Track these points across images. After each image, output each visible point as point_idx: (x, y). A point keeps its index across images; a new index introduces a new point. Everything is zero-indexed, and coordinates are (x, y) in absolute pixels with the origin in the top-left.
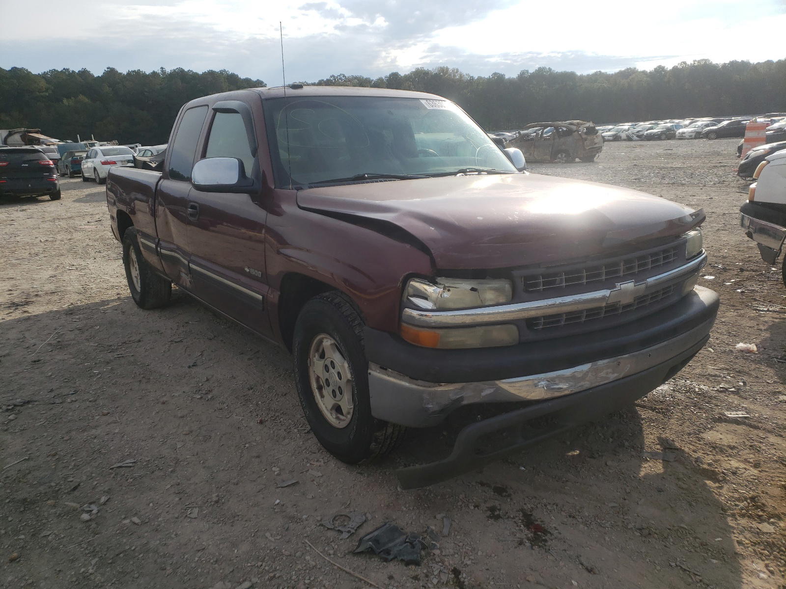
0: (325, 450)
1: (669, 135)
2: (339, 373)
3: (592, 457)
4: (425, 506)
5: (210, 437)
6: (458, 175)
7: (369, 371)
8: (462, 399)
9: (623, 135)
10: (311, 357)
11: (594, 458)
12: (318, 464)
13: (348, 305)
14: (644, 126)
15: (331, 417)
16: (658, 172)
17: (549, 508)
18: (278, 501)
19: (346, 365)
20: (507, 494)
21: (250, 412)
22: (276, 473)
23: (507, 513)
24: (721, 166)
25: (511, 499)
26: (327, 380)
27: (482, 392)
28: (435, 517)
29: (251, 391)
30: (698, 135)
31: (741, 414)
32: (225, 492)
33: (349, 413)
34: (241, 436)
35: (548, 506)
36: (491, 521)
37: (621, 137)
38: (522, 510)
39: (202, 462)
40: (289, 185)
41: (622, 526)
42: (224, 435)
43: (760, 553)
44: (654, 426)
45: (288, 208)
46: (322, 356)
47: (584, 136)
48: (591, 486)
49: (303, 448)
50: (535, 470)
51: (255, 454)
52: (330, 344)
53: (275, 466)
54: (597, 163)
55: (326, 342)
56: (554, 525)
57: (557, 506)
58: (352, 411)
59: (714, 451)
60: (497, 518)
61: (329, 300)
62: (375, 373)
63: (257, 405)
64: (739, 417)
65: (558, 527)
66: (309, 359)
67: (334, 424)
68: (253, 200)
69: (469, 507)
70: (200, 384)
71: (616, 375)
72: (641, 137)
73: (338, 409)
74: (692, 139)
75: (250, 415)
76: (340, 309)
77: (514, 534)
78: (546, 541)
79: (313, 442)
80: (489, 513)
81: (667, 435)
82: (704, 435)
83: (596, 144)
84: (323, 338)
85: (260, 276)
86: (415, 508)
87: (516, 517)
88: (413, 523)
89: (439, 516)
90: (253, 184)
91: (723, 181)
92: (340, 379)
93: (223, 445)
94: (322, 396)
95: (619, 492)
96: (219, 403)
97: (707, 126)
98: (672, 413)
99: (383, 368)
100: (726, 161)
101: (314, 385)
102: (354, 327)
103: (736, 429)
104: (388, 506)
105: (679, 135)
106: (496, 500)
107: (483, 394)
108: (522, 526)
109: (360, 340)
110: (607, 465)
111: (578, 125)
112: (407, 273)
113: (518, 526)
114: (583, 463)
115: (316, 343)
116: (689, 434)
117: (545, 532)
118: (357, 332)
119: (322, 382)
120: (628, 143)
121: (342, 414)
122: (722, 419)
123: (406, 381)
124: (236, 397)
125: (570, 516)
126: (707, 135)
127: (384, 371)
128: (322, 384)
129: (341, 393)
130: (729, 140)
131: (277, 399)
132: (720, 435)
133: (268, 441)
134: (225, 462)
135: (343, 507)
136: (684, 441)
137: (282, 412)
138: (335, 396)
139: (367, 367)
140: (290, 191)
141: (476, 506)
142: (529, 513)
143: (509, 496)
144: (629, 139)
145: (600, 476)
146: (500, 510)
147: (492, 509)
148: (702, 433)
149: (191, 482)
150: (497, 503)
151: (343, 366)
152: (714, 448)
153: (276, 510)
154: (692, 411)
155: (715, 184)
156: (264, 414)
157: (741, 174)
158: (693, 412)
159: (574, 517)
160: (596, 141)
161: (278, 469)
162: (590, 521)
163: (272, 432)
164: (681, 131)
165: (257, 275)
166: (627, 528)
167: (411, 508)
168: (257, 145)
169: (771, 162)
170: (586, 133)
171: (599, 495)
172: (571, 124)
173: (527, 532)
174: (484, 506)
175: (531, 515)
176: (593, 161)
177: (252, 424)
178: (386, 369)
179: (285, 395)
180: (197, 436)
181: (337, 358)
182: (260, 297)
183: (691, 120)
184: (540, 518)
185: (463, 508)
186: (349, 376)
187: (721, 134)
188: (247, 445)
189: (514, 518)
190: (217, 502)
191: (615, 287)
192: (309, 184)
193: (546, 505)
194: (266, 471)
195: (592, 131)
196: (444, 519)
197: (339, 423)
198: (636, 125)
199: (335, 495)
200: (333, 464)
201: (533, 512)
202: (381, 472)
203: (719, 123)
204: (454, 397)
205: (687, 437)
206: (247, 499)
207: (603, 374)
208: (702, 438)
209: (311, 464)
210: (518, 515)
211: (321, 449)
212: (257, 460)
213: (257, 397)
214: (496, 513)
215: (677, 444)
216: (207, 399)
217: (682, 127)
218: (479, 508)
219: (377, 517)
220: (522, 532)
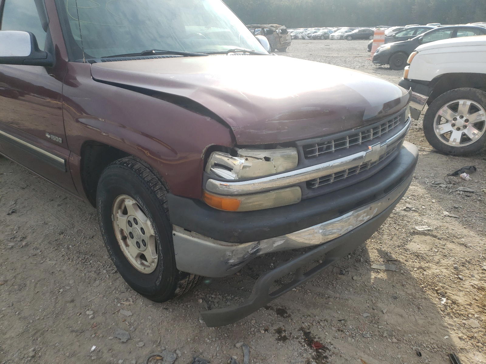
0: (132, 289)
1: (325, 37)
2: (142, 229)
3: (341, 274)
4: (225, 336)
5: (25, 285)
6: (229, 54)
7: (174, 232)
8: (258, 251)
9: (300, 36)
10: (114, 213)
11: (343, 274)
12: (128, 303)
13: (148, 170)
14: (311, 31)
15: (136, 264)
16: (325, 59)
17: (322, 325)
18: (94, 348)
19: (149, 223)
20: (287, 315)
21: (62, 256)
22: (90, 317)
23: (291, 333)
24: (359, 57)
25: (291, 319)
26: (130, 233)
27: (274, 244)
28: (235, 346)
29: (62, 236)
30: (342, 38)
31: (425, 228)
32: (41, 344)
33: (153, 262)
34: (55, 281)
35: (321, 323)
36: (281, 343)
37: (298, 37)
38: (302, 329)
39: (17, 313)
40: (83, 59)
41: (379, 335)
42: (39, 281)
43: (477, 346)
44: (375, 242)
45: (84, 81)
46: (125, 212)
47: (280, 35)
48: (347, 300)
49: (113, 288)
50: (303, 289)
51: (69, 299)
52: (132, 204)
53: (88, 310)
54: (288, 52)
55: (128, 202)
56: (329, 341)
57: (327, 322)
58: (156, 261)
59: (417, 258)
60: (284, 339)
61: (129, 166)
62: (179, 234)
63: (68, 248)
64: (425, 230)
65: (332, 342)
66: (112, 215)
67: (139, 270)
68: (49, 73)
69: (260, 332)
70: (15, 232)
71: (368, 217)
72: (310, 38)
73: (142, 257)
74: (338, 39)
75: (62, 259)
76: (141, 175)
77: (301, 354)
78: (326, 357)
79: (121, 283)
80: (277, 335)
81: (385, 248)
82: (407, 247)
83: (287, 40)
84: (125, 198)
85: (61, 142)
86: (217, 338)
87: (299, 336)
88: (218, 355)
89: (238, 345)
90: (47, 57)
91: (364, 66)
92: (144, 233)
93: (38, 292)
94: (127, 245)
95: (368, 303)
96: (33, 249)
97: (346, 32)
98: (383, 231)
99: (188, 230)
100: (361, 53)
101: (119, 237)
102: (157, 192)
103: (426, 239)
104: (194, 340)
105: (331, 37)
106: (280, 321)
107: (275, 245)
108: (306, 345)
109: (163, 204)
110: (353, 280)
111: (277, 28)
112: (210, 145)
113: (302, 346)
114: (337, 279)
115: (118, 202)
116: (399, 246)
117: (324, 348)
118: (159, 196)
119: (126, 233)
120: (303, 41)
121: (146, 260)
122: (415, 233)
123: (209, 241)
124: (48, 242)
125: (339, 330)
126: (347, 38)
127: (189, 233)
128: (126, 235)
129: (145, 245)
130: (359, 41)
131: (86, 242)
132: (418, 245)
133: (81, 284)
134: (40, 310)
135: (155, 346)
136: (397, 252)
137: (91, 254)
138: (139, 247)
139: (172, 229)
140: (84, 64)
141: (266, 330)
142: (308, 331)
143: (289, 316)
144: (303, 38)
145: (351, 289)
146: (285, 331)
147: (279, 331)
148: (407, 245)
149: (7, 336)
150: (281, 325)
151: (146, 224)
152: (418, 256)
153: (93, 358)
154: (394, 227)
155: (359, 67)
156: (75, 257)
157: (374, 62)
158: (396, 229)
159: (342, 331)
160: (287, 38)
161: (92, 312)
162: (355, 333)
163: (83, 274)
164: (333, 34)
165: (58, 141)
166: (382, 336)
167: (214, 340)
168: (48, 19)
169: (419, 53)
170: (281, 33)
171: (355, 307)
172: (272, 26)
173: (311, 351)
174: (272, 329)
175: (310, 333)
176: (285, 51)
177: (64, 268)
178: (190, 231)
179: (92, 237)
180: (12, 285)
181: (140, 216)
182: (63, 161)
183: (337, 28)
184: (317, 335)
185: (257, 334)
186: (152, 232)
187: (354, 37)
188: (61, 290)
189: (297, 338)
190: (33, 357)
191: (368, 149)
192: (102, 57)
193: (319, 322)
194: (81, 315)
195: (284, 32)
196: (244, 348)
197: (144, 269)
198: (306, 30)
199: (146, 334)
200: (141, 302)
201: (310, 330)
202: (183, 306)
203: (353, 31)
204: (251, 251)
205: (398, 249)
206: (63, 349)
207: (360, 218)
208: (408, 249)
209: (121, 303)
210: (299, 334)
211: (129, 288)
212: (72, 305)
213: (68, 241)
214: (283, 335)
215: (394, 256)
216: (21, 246)
217: (332, 32)
218: (269, 331)
219: (186, 352)
220: (307, 351)
